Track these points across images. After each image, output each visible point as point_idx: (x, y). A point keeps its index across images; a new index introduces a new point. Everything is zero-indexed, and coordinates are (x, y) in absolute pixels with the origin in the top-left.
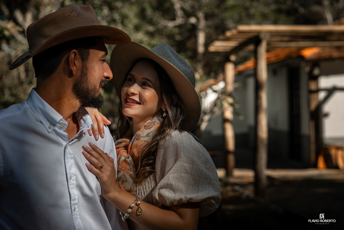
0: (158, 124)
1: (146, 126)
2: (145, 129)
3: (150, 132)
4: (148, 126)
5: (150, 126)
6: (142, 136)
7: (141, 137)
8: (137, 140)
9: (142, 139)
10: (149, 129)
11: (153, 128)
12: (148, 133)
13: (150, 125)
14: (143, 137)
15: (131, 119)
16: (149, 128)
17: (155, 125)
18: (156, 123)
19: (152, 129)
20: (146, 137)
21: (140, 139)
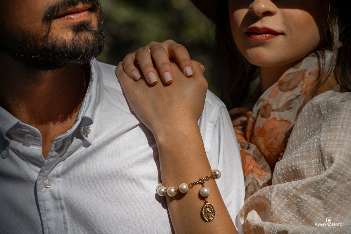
0: (311, 76)
1: (283, 84)
2: (280, 92)
3: (293, 97)
4: (289, 83)
5: (293, 83)
6: (274, 107)
7: (273, 110)
8: (263, 116)
9: (274, 114)
10: (291, 90)
11: (300, 86)
12: (289, 99)
13: (292, 79)
14: (277, 110)
15: (254, 68)
16: (291, 87)
17: (303, 79)
18: (307, 74)
19: (297, 91)
20: (283, 111)
21: (270, 115)
